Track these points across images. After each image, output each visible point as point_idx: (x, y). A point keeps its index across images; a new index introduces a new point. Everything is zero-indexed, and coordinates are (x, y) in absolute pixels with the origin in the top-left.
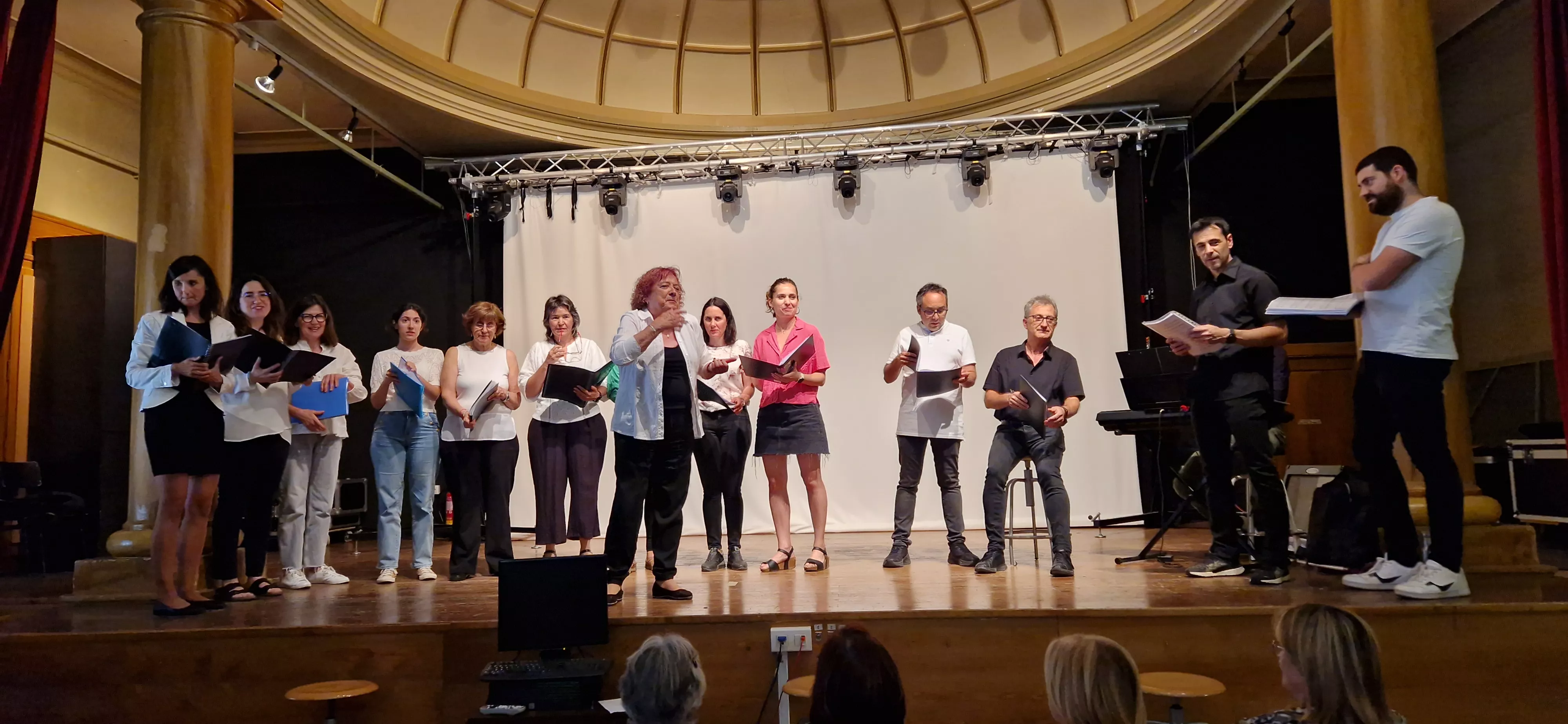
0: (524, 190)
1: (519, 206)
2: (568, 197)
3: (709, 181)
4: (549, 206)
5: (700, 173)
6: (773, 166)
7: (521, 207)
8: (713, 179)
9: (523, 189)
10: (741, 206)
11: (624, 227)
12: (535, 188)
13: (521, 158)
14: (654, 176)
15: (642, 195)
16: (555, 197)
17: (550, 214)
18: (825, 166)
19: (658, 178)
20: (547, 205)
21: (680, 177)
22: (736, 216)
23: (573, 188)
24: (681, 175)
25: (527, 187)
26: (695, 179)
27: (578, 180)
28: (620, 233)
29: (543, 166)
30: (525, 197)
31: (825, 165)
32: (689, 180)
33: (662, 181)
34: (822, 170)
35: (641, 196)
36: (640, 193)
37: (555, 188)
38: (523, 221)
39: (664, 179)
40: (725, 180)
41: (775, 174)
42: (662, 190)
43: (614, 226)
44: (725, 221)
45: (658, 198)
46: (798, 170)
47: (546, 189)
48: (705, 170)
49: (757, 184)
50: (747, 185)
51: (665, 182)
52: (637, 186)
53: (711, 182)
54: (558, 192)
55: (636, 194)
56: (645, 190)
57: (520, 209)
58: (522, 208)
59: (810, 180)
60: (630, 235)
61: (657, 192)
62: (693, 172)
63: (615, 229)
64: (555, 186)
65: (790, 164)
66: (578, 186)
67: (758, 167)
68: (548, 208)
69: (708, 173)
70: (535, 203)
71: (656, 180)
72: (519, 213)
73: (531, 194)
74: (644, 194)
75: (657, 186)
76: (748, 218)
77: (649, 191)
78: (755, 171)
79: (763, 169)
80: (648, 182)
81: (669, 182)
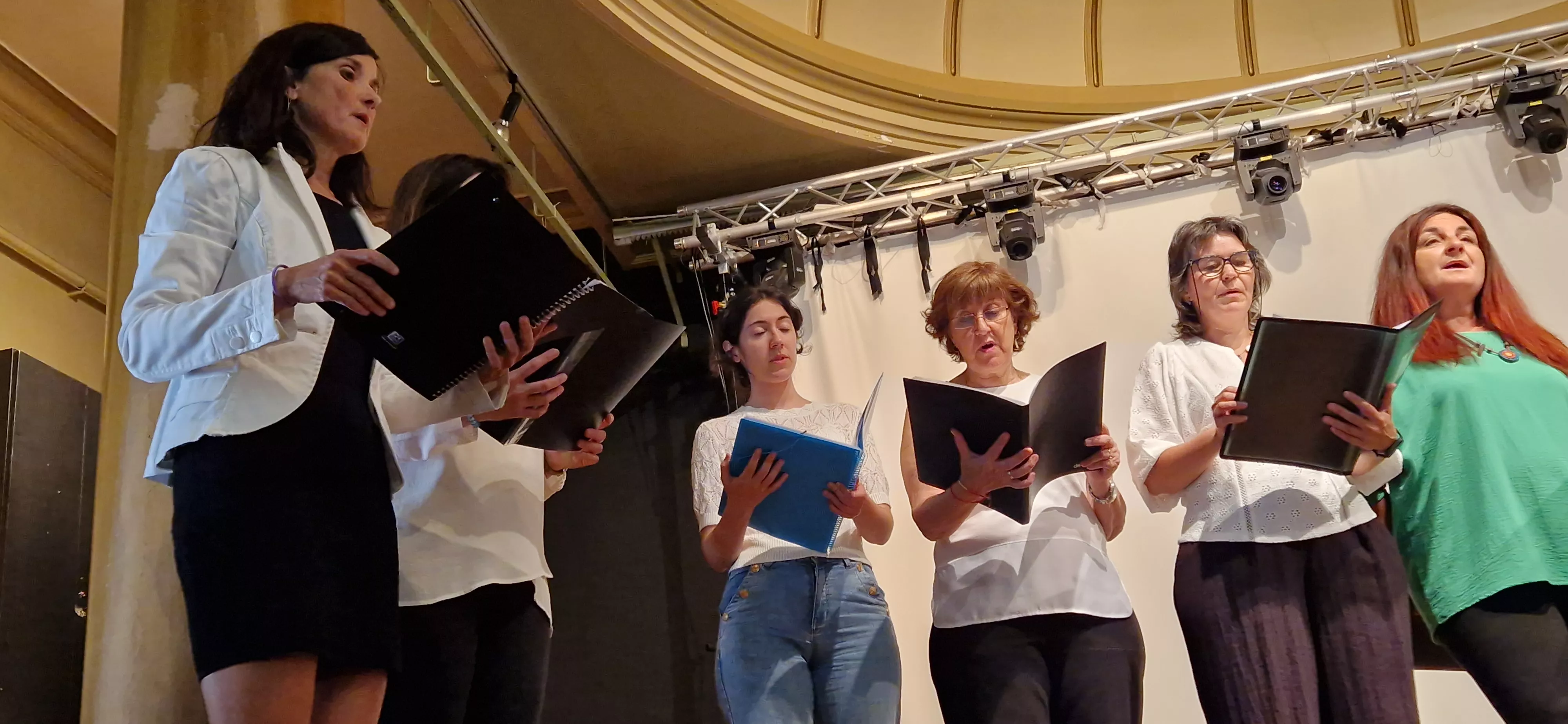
0: (819, 251)
1: (811, 283)
2: (911, 253)
3: (1206, 180)
4: (873, 273)
5: (1184, 166)
6: (1341, 132)
7: (815, 283)
8: (1213, 175)
9: (816, 249)
10: (1285, 219)
12: (838, 245)
13: (810, 187)
14: (1086, 188)
15: (1065, 228)
16: (883, 257)
17: (876, 287)
18: (1460, 116)
19: (1096, 191)
20: (869, 272)
21: (1142, 183)
23: (919, 234)
24: (1144, 177)
25: (823, 246)
26: (1173, 181)
27: (928, 217)
29: (856, 192)
30: (821, 263)
31: (1460, 113)
33: (1104, 195)
34: (1455, 124)
35: (1062, 230)
36: (1058, 225)
37: (879, 240)
38: (824, 308)
39: (1107, 191)
40: (1259, 157)
41: (1352, 147)
42: (1107, 212)
45: (1100, 229)
46: (1401, 130)
47: (861, 244)
48: (1193, 160)
51: (1109, 197)
52: (1051, 211)
53: (1208, 183)
54: (887, 247)
55: (1052, 228)
56: (1070, 217)
57: (815, 287)
58: (819, 286)
59: (1433, 148)
61: (1096, 219)
62: (1167, 168)
64: (876, 237)
65: (1379, 123)
66: (927, 229)
67: (1310, 139)
68: (871, 278)
69: (1200, 165)
70: (844, 270)
71: (1092, 193)
72: (811, 296)
73: (831, 256)
74: (1071, 225)
75: (1096, 208)
76: (1306, 239)
77: (1077, 219)
78: (1304, 148)
79: (1324, 141)
80: (1074, 202)
81: (1116, 194)
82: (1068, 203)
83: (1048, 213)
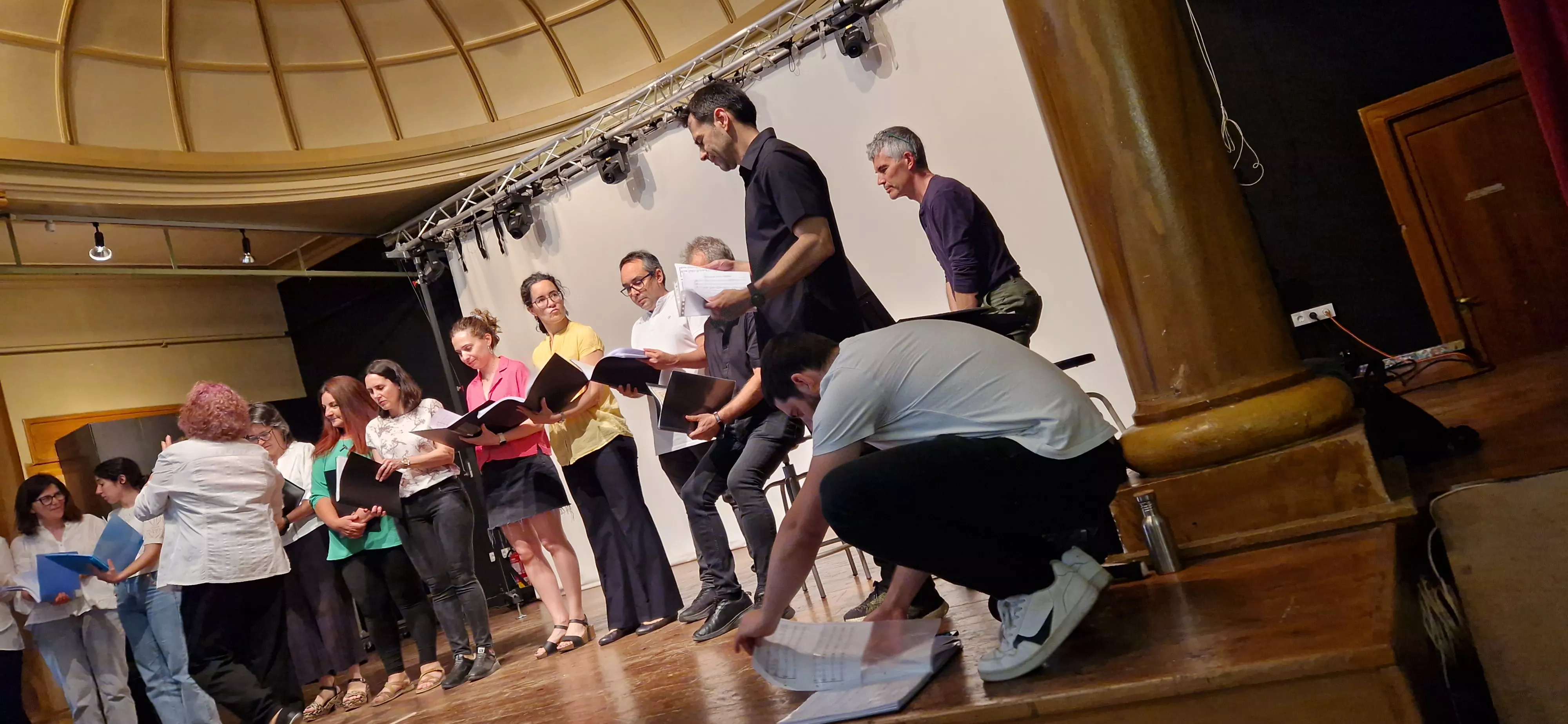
0: (458, 238)
1: (459, 257)
2: (493, 232)
6: (660, 120)
10: (645, 178)
11: (550, 243)
12: (466, 232)
13: (439, 209)
14: (557, 179)
15: (555, 203)
16: (484, 238)
17: (484, 254)
19: (562, 179)
20: (480, 246)
21: (581, 170)
22: (644, 192)
23: (495, 219)
24: (581, 165)
28: (548, 252)
30: (460, 246)
32: (590, 169)
33: (567, 180)
35: (555, 205)
36: (552, 202)
37: (483, 226)
38: (466, 268)
39: (569, 177)
40: (606, 159)
41: (666, 128)
42: (570, 190)
43: (541, 246)
44: (634, 201)
45: (570, 200)
47: (475, 232)
49: (653, 147)
50: (644, 153)
51: (570, 180)
54: (484, 229)
55: (550, 204)
56: (556, 196)
58: (462, 258)
60: (557, 250)
61: (567, 194)
63: (543, 248)
64: (482, 223)
65: (675, 111)
67: (647, 127)
68: (481, 249)
70: (470, 247)
71: (561, 181)
73: (464, 240)
74: (557, 201)
75: (566, 189)
76: (655, 189)
77: (560, 195)
78: (645, 133)
79: (652, 127)
80: (556, 186)
81: (573, 178)
82: (554, 188)
83: (548, 194)
